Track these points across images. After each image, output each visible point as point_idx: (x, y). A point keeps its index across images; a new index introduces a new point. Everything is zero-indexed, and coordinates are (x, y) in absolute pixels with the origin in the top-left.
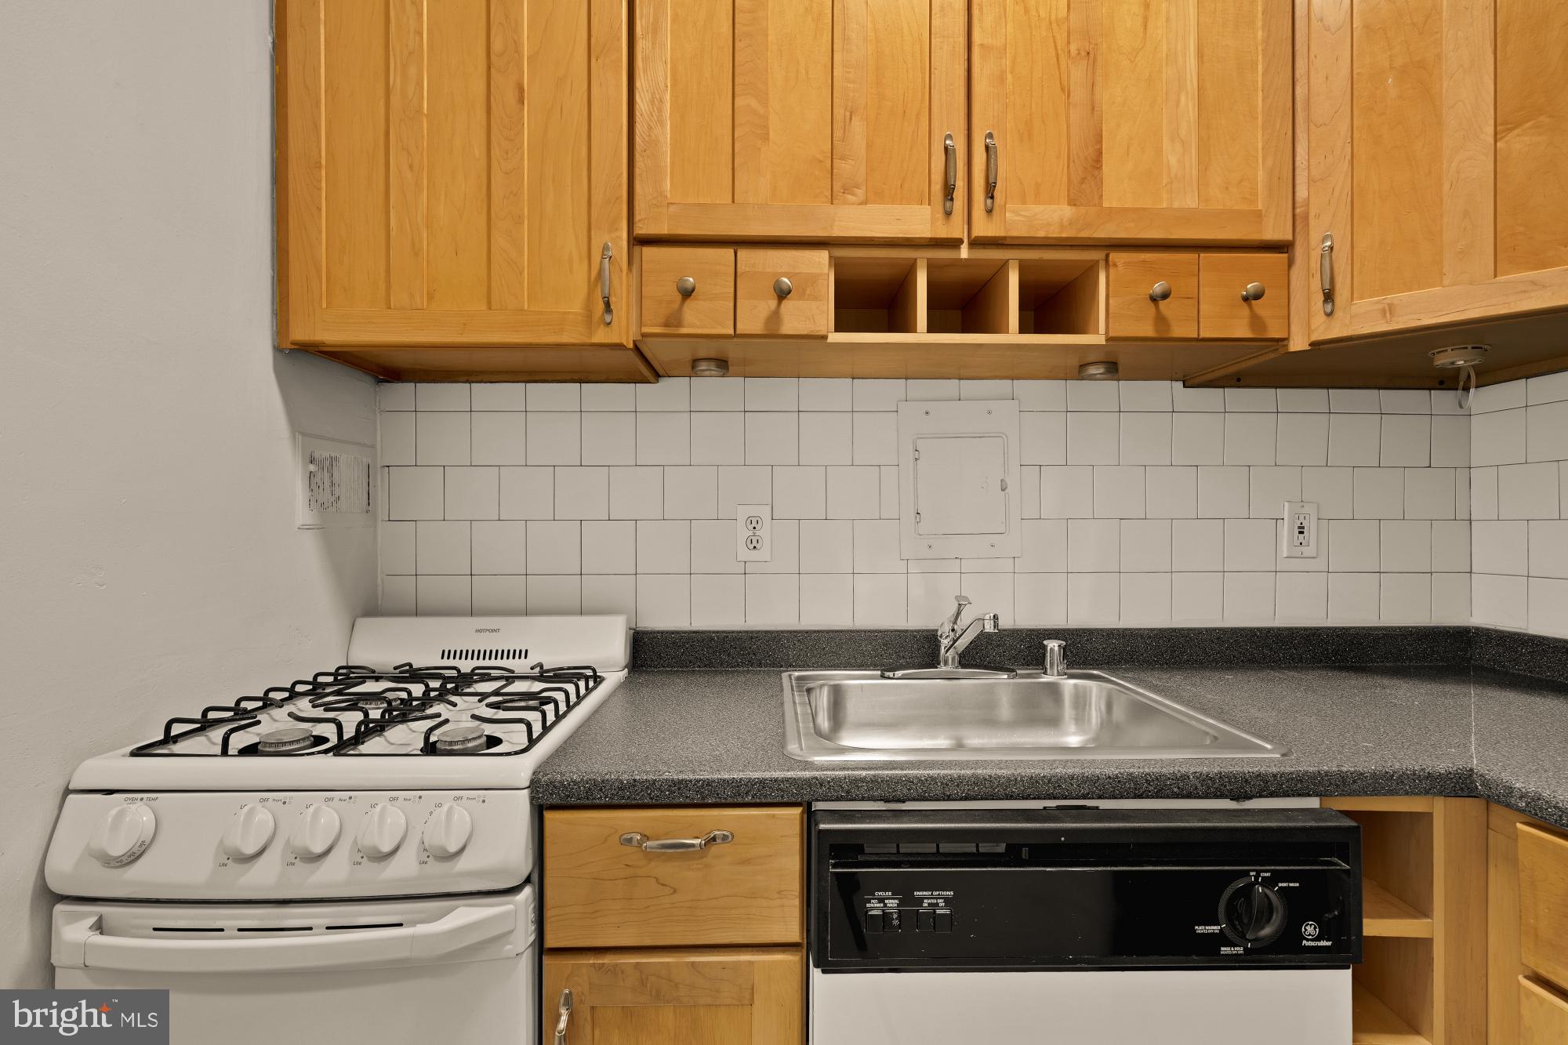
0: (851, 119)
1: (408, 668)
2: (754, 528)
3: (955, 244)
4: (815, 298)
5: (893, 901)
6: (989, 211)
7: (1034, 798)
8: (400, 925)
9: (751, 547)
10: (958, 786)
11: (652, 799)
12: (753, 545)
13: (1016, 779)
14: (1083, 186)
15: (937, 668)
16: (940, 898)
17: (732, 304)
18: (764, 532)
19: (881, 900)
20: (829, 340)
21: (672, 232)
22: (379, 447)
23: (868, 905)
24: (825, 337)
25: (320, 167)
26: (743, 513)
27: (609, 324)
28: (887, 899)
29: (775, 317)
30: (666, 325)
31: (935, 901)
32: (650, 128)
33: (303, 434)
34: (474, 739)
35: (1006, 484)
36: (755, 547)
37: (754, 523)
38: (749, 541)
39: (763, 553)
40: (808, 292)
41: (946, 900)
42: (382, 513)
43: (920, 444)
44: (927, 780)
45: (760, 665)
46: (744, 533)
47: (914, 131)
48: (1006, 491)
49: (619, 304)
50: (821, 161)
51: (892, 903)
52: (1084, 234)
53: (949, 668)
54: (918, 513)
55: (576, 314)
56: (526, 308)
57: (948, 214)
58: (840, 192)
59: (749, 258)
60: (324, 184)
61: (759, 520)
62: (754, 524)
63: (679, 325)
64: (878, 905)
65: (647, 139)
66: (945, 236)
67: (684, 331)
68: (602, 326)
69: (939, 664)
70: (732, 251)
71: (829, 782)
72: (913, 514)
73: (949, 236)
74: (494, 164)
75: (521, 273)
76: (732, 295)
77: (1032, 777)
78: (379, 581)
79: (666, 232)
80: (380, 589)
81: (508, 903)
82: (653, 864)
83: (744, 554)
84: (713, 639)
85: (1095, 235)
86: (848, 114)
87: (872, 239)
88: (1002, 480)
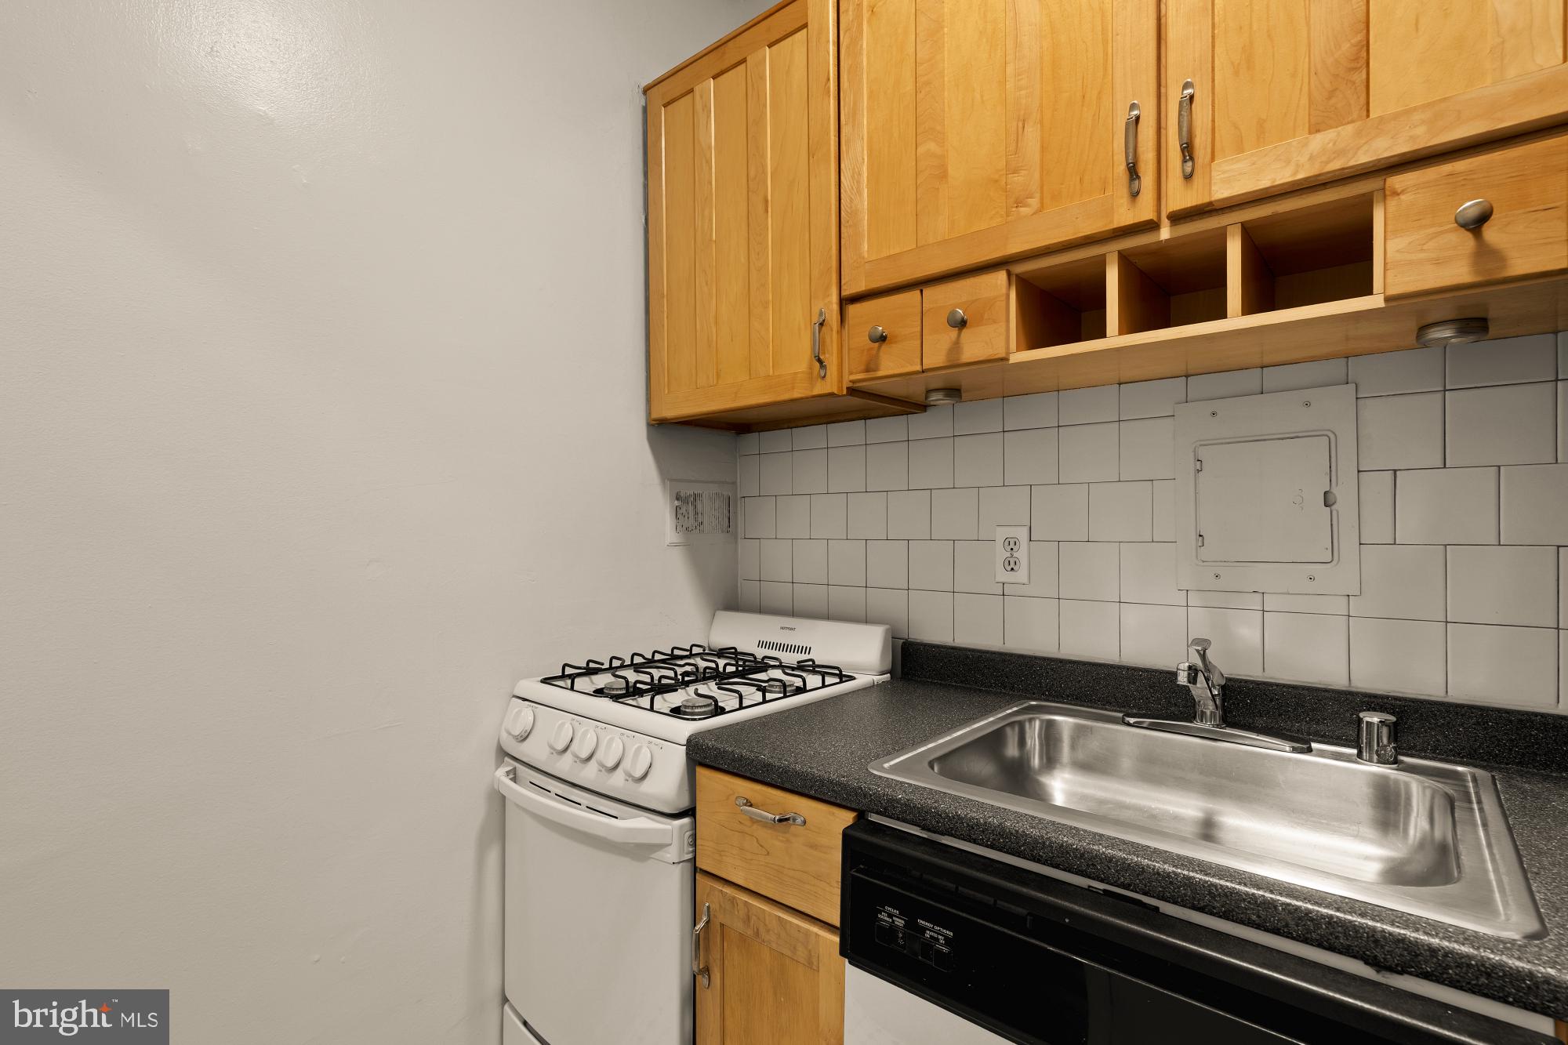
0: (1024, 127)
1: (733, 651)
2: (1012, 549)
3: (1152, 226)
4: (995, 322)
5: (900, 921)
6: (1188, 177)
7: (1065, 870)
8: (616, 818)
9: (1009, 568)
10: (983, 831)
11: (751, 773)
12: (1011, 566)
13: (1044, 843)
14: (1333, 101)
15: (1191, 722)
16: (942, 935)
17: (919, 342)
18: (1022, 554)
19: (890, 916)
20: (1011, 361)
21: (869, 288)
22: (738, 484)
23: (879, 916)
24: (1005, 359)
25: (663, 297)
26: (1001, 534)
27: (824, 377)
28: (895, 916)
29: (956, 346)
30: (867, 370)
31: (938, 934)
32: (851, 200)
33: (671, 480)
34: (701, 707)
35: (1335, 497)
36: (1012, 569)
37: (1011, 544)
38: (1006, 563)
39: (1021, 575)
40: (986, 316)
41: (946, 938)
42: (740, 534)
43: (1203, 453)
44: (954, 818)
45: (1012, 688)
46: (1002, 554)
47: (1094, 115)
48: (1333, 507)
49: (831, 360)
50: (997, 181)
51: (900, 922)
52: (1336, 165)
53: (1207, 726)
54: (1200, 536)
55: (802, 372)
56: (771, 373)
57: (1135, 195)
58: (1012, 207)
59: (936, 296)
60: (666, 309)
61: (1017, 541)
62: (1012, 546)
63: (876, 370)
64: (888, 919)
65: (849, 211)
66: (1132, 222)
67: (880, 373)
68: (819, 380)
69: (1195, 718)
70: (918, 292)
71: (871, 795)
72: (1193, 536)
73: (1136, 221)
74: (751, 264)
75: (768, 347)
76: (919, 334)
77: (1062, 845)
78: (739, 585)
79: (864, 289)
80: (739, 590)
81: (669, 824)
82: (755, 826)
83: (1003, 576)
84: (968, 657)
85: (1352, 163)
86: (1020, 125)
87: (1047, 247)
88: (1325, 493)
